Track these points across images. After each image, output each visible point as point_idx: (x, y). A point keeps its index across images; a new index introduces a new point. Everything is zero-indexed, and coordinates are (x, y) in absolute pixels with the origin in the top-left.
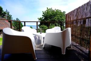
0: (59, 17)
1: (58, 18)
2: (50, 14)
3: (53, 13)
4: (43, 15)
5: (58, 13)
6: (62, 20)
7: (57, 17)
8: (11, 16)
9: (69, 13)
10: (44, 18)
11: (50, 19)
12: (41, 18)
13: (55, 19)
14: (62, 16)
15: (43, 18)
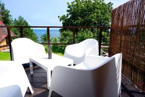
0: (100, 14)
1: (98, 16)
2: (82, 7)
3: (87, 7)
4: (69, 9)
5: (98, 6)
6: (104, 20)
7: (95, 14)
8: (9, 11)
9: (120, 7)
10: (69, 16)
11: (82, 17)
12: (64, 16)
13: (92, 17)
14: (105, 12)
15: (67, 16)
